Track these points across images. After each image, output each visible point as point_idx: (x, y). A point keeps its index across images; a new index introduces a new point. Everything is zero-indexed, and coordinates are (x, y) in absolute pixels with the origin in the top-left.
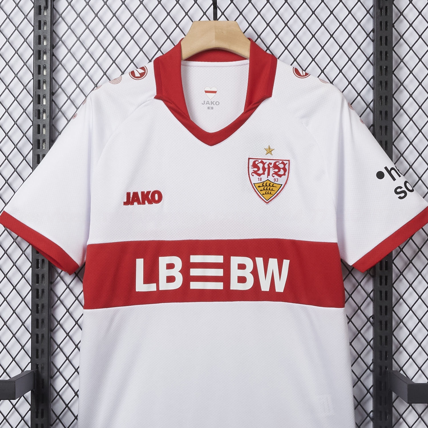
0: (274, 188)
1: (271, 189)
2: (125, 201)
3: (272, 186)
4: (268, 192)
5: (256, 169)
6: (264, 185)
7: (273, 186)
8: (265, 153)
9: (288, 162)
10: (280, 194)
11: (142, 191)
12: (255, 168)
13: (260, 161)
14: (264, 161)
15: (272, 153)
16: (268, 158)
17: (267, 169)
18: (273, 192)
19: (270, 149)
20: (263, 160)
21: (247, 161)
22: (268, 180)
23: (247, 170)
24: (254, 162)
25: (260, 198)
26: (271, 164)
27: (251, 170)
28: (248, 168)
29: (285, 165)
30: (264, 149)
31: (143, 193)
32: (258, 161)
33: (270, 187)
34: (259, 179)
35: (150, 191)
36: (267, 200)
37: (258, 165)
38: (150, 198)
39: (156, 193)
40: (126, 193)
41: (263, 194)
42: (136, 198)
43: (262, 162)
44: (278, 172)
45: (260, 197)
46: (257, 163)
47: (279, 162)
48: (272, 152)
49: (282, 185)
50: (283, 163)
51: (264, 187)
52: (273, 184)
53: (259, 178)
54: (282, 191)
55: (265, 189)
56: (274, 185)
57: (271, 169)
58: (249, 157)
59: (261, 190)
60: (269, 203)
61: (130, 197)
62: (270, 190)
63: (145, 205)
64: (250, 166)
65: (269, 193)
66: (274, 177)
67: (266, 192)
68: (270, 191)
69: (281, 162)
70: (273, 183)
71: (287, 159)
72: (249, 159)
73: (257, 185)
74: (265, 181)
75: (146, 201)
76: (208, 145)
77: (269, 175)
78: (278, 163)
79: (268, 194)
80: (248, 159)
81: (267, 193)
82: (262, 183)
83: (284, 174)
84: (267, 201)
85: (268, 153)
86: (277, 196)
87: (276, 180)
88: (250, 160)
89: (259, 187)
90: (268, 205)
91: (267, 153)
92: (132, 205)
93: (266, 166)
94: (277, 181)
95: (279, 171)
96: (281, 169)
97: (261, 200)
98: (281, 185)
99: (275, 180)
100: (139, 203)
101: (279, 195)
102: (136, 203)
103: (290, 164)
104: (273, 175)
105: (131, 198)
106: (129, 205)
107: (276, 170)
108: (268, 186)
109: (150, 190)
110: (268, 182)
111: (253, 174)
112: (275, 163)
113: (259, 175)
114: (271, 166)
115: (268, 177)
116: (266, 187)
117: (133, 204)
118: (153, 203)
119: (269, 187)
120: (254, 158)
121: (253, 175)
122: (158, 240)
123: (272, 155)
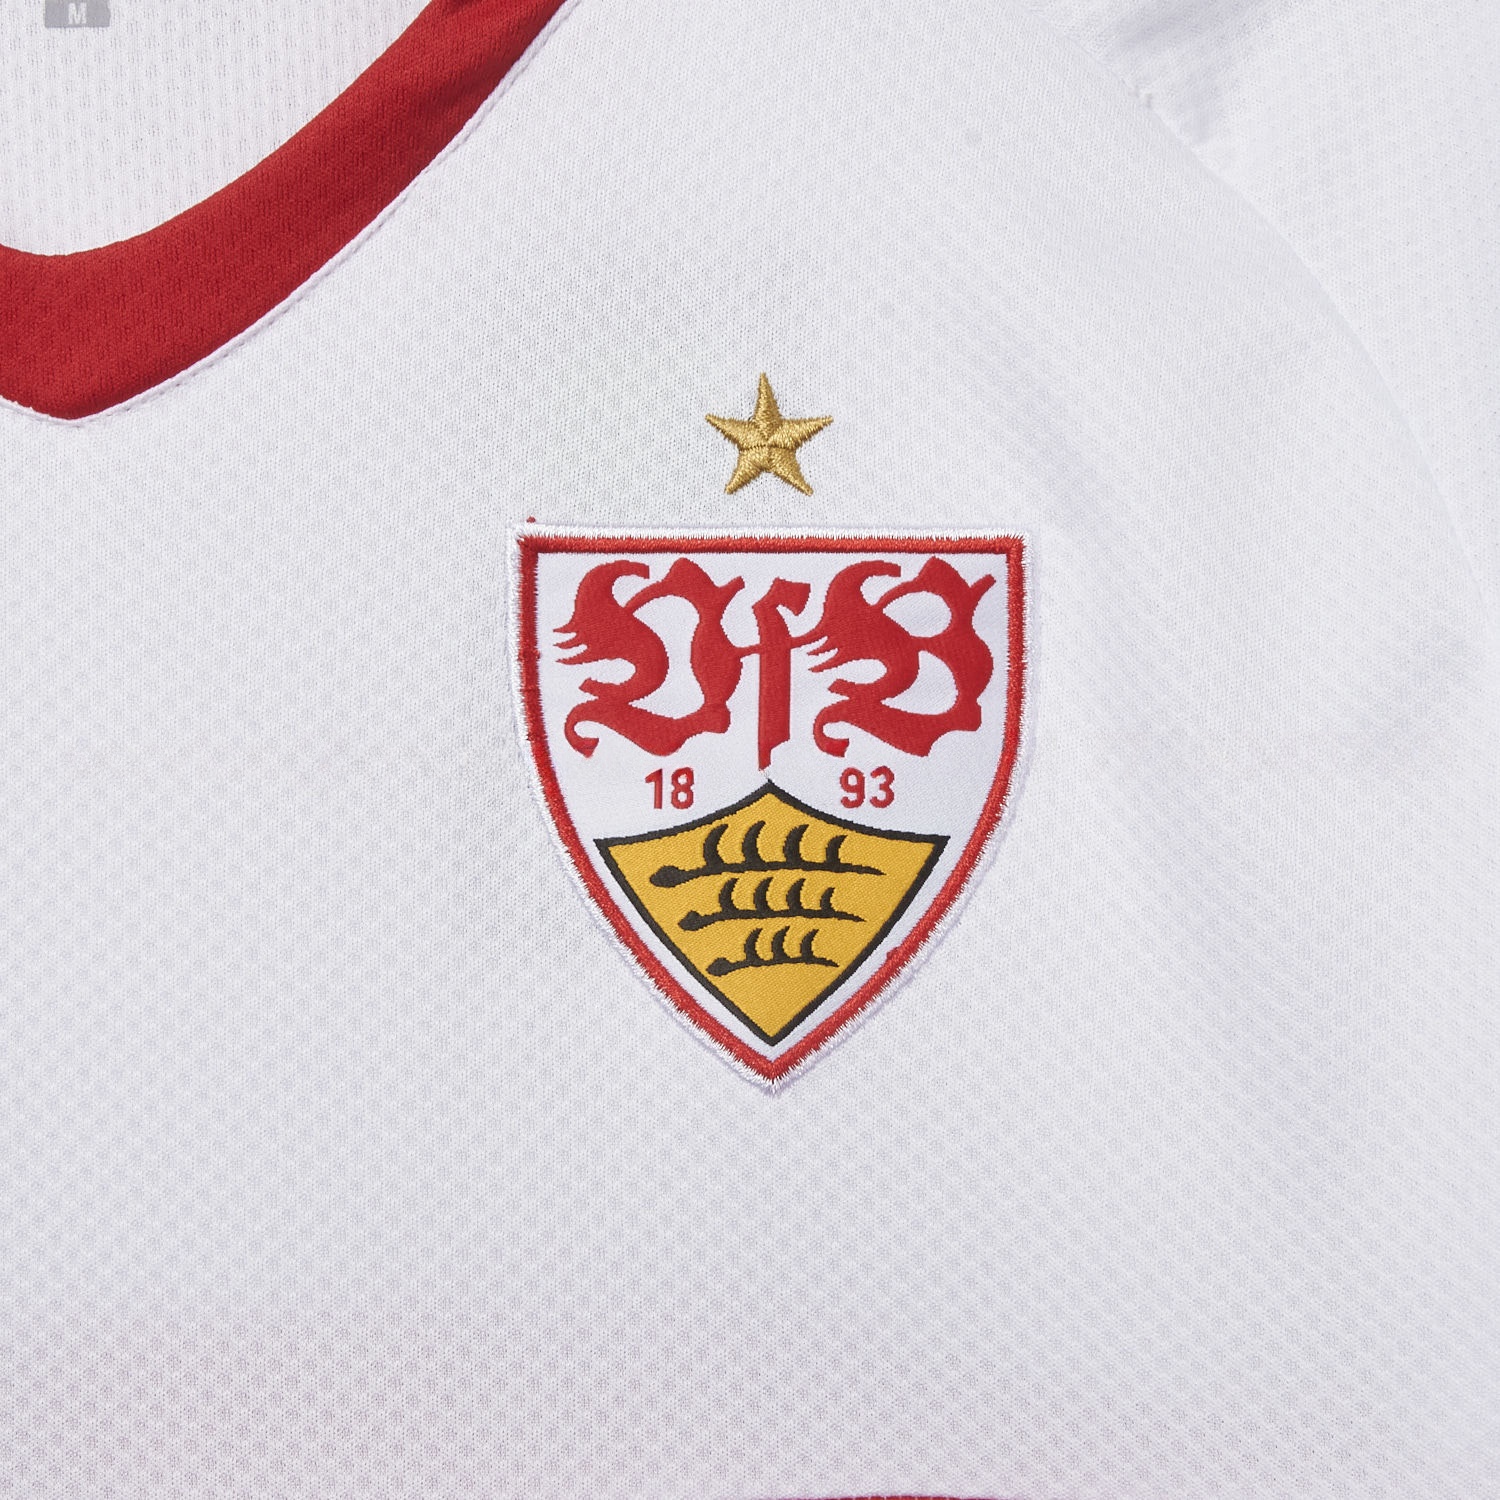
0: (848, 891)
1: (810, 900)
3: (820, 858)
4: (779, 938)
5: (617, 671)
6: (730, 849)
7: (833, 864)
8: (726, 476)
9: (996, 565)
10: (922, 954)
12: (611, 656)
13: (661, 566)
14: (718, 569)
15: (804, 470)
16: (759, 533)
17: (751, 666)
18: (836, 940)
19: (775, 419)
20: (703, 561)
21: (514, 579)
22: (770, 788)
23: (516, 682)
24: (596, 587)
25: (684, 1019)
26: (793, 594)
27: (563, 689)
28: (529, 656)
29: (963, 598)
30: (712, 420)
32: (643, 571)
33: (795, 875)
34: (668, 788)
36: (772, 1041)
37: (638, 614)
41: (721, 967)
43: (688, 582)
44: (893, 695)
45: (686, 1003)
46: (625, 590)
47: (894, 571)
48: (801, 455)
49: (939, 843)
50: (938, 579)
51: (726, 877)
52: (835, 844)
53: (656, 777)
54: (949, 918)
55: (743, 898)
56: (845, 855)
57: (801, 660)
58: (531, 530)
59: (693, 922)
60: (794, 1072)
62: (795, 908)
64: (548, 641)
65: (792, 947)
66: (838, 748)
67: (755, 935)
68: (799, 927)
69: (912, 566)
70: (837, 831)
71: (991, 534)
72: (532, 549)
73: (639, 864)
74: (732, 810)
76: (30, 411)
77: (774, 729)
78: (887, 583)
79: (780, 957)
80: (514, 549)
81: (764, 949)
82: (703, 832)
83: (966, 716)
84: (772, 1053)
85: (761, 469)
86: (895, 983)
87: (872, 788)
88: (545, 561)
89: (668, 877)
90: (786, 1095)
91: (746, 466)
93: (740, 626)
94: (875, 802)
95: (903, 676)
96: (925, 658)
97: (703, 1034)
98: (926, 849)
99: (860, 789)
101: (914, 962)
103: (1028, 586)
104: (834, 731)
107: (868, 671)
108: (774, 866)
110: (779, 821)
111: (586, 729)
112: (847, 586)
113: (662, 736)
114: (798, 624)
115: (764, 761)
116: (748, 883)
119: (783, 880)
120: (589, 533)
121: (586, 747)
123: (807, 490)
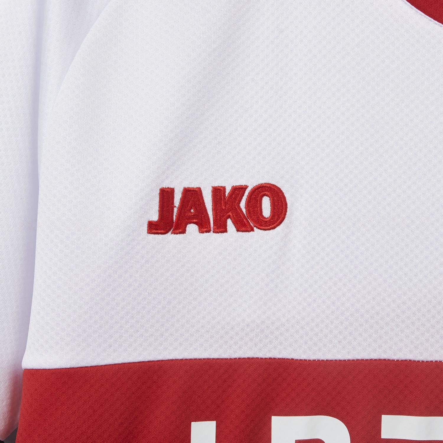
2: (155, 217)
11: (216, 185)
31: (218, 192)
35: (246, 187)
38: (244, 210)
39: (267, 195)
40: (158, 192)
42: (192, 211)
61: (173, 207)
63: (225, 234)
75: (229, 222)
92: (180, 233)
100: (204, 227)
102: (192, 228)
105: (176, 210)
106: (170, 233)
109: (243, 184)
117: (184, 232)
118: (255, 228)
122: (270, 358)
